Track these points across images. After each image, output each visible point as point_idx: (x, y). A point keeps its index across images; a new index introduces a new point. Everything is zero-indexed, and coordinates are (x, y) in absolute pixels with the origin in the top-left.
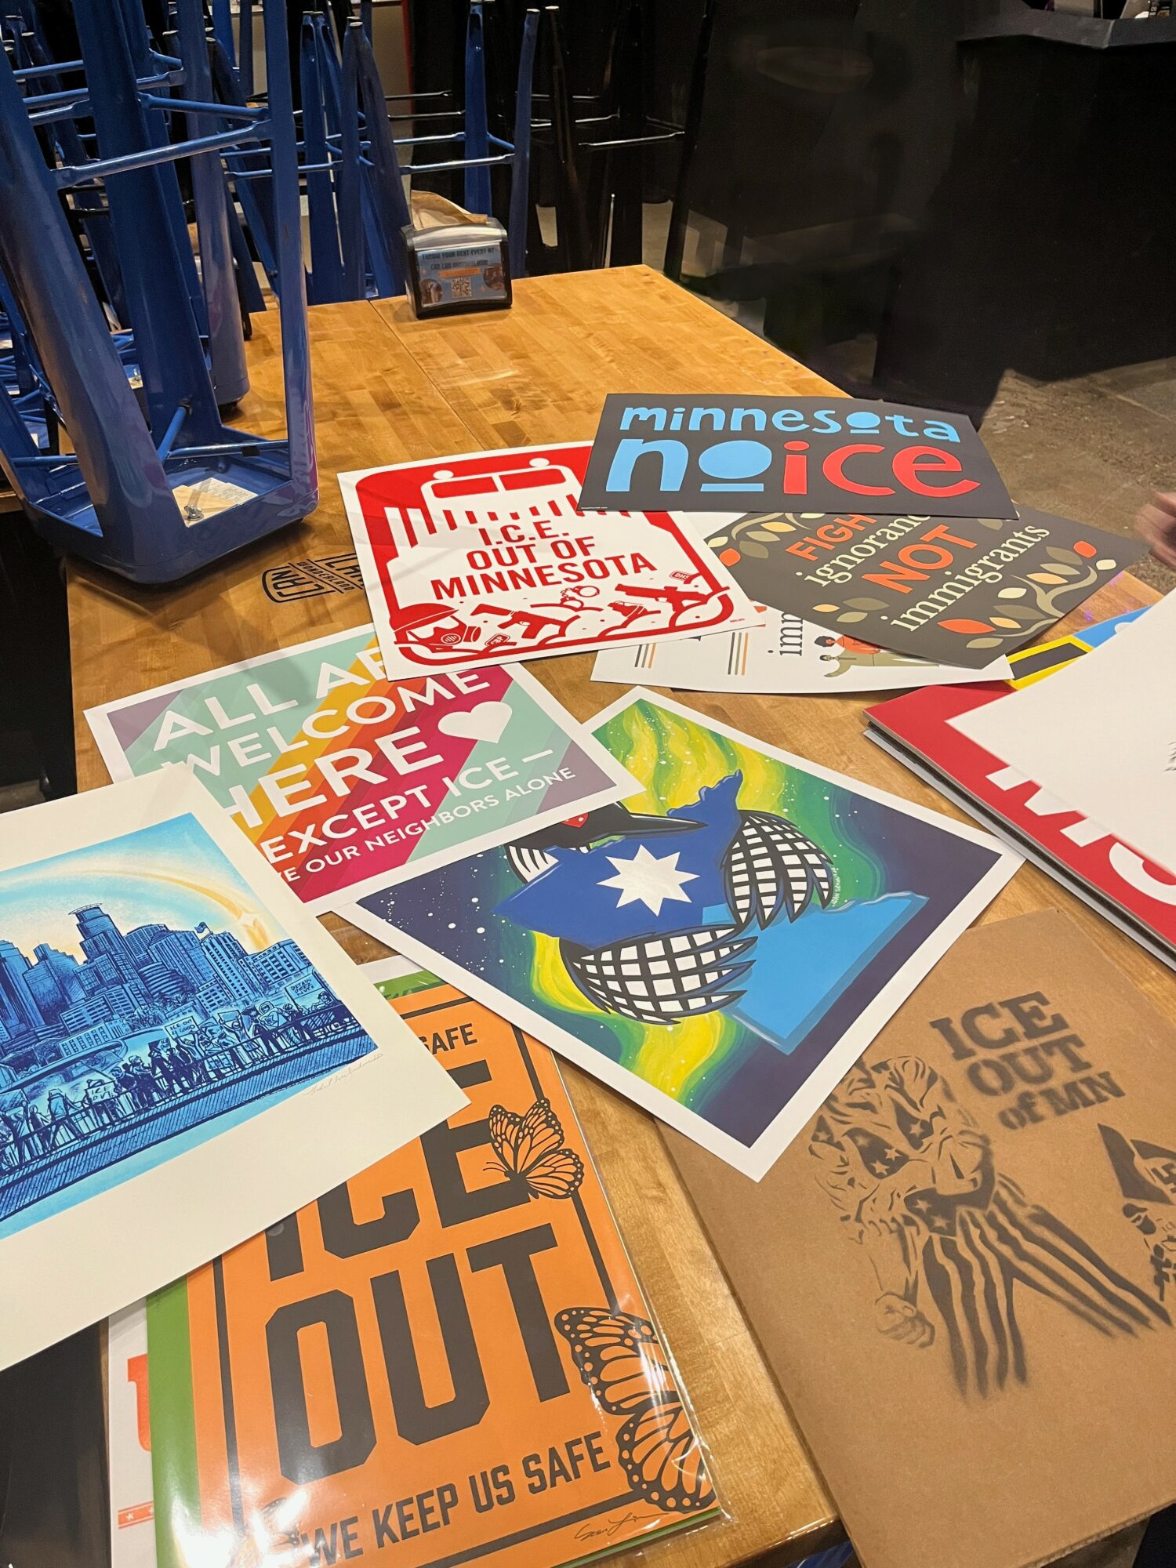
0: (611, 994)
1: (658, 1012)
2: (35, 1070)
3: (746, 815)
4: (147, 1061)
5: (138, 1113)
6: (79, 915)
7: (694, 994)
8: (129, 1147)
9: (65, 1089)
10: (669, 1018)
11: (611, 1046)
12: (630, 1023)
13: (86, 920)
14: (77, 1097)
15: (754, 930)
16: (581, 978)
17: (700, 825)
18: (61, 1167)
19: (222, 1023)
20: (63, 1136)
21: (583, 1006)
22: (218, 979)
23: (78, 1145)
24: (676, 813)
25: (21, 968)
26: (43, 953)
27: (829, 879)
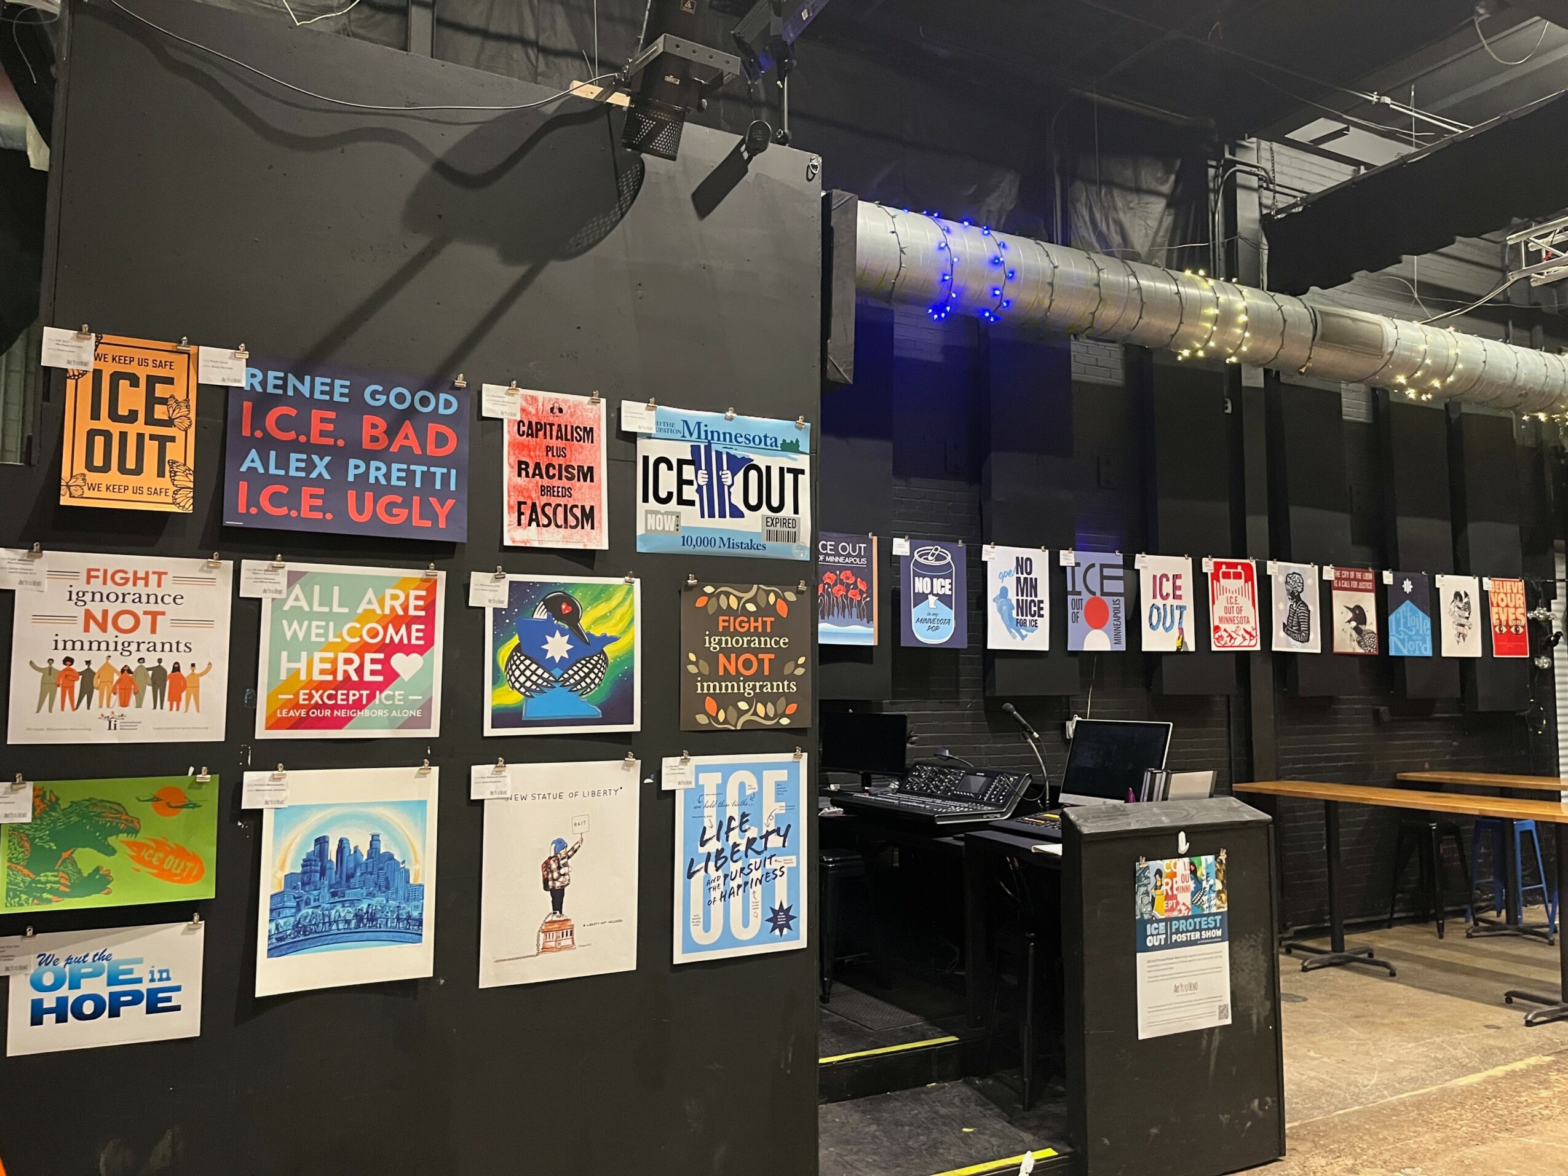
0: (511, 669)
1: (513, 684)
2: (337, 899)
3: (603, 652)
4: (365, 911)
5: (355, 928)
6: (373, 836)
7: (525, 687)
8: (348, 939)
9: (341, 910)
10: (513, 687)
11: (496, 681)
12: (505, 681)
13: (375, 839)
14: (342, 915)
15: (557, 685)
16: (511, 657)
17: (588, 644)
18: (330, 937)
19: (390, 907)
20: (334, 927)
21: (502, 665)
22: (397, 889)
23: (337, 932)
24: (589, 634)
25: (347, 854)
26: (356, 848)
27: (591, 690)
